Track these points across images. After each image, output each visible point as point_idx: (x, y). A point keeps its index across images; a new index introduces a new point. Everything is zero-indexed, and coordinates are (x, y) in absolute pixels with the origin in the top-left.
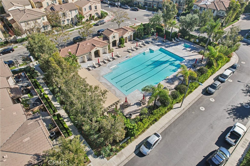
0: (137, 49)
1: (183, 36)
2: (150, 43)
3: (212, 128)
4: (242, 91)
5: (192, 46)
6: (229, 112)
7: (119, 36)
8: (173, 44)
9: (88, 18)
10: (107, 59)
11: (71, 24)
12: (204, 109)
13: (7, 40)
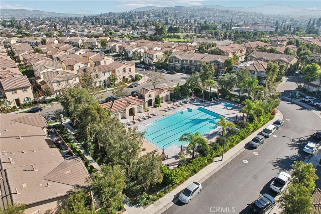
0: (174, 108)
1: (223, 96)
2: (188, 103)
3: (256, 178)
4: (287, 145)
5: (233, 105)
6: (274, 164)
7: (155, 95)
8: (213, 104)
9: (121, 80)
10: (142, 117)
11: (103, 86)
12: (247, 162)
13: (36, 100)
